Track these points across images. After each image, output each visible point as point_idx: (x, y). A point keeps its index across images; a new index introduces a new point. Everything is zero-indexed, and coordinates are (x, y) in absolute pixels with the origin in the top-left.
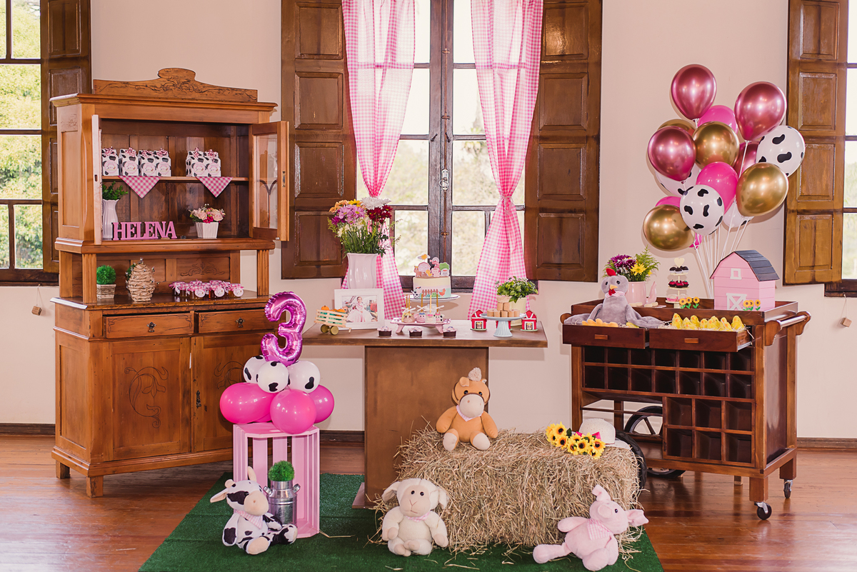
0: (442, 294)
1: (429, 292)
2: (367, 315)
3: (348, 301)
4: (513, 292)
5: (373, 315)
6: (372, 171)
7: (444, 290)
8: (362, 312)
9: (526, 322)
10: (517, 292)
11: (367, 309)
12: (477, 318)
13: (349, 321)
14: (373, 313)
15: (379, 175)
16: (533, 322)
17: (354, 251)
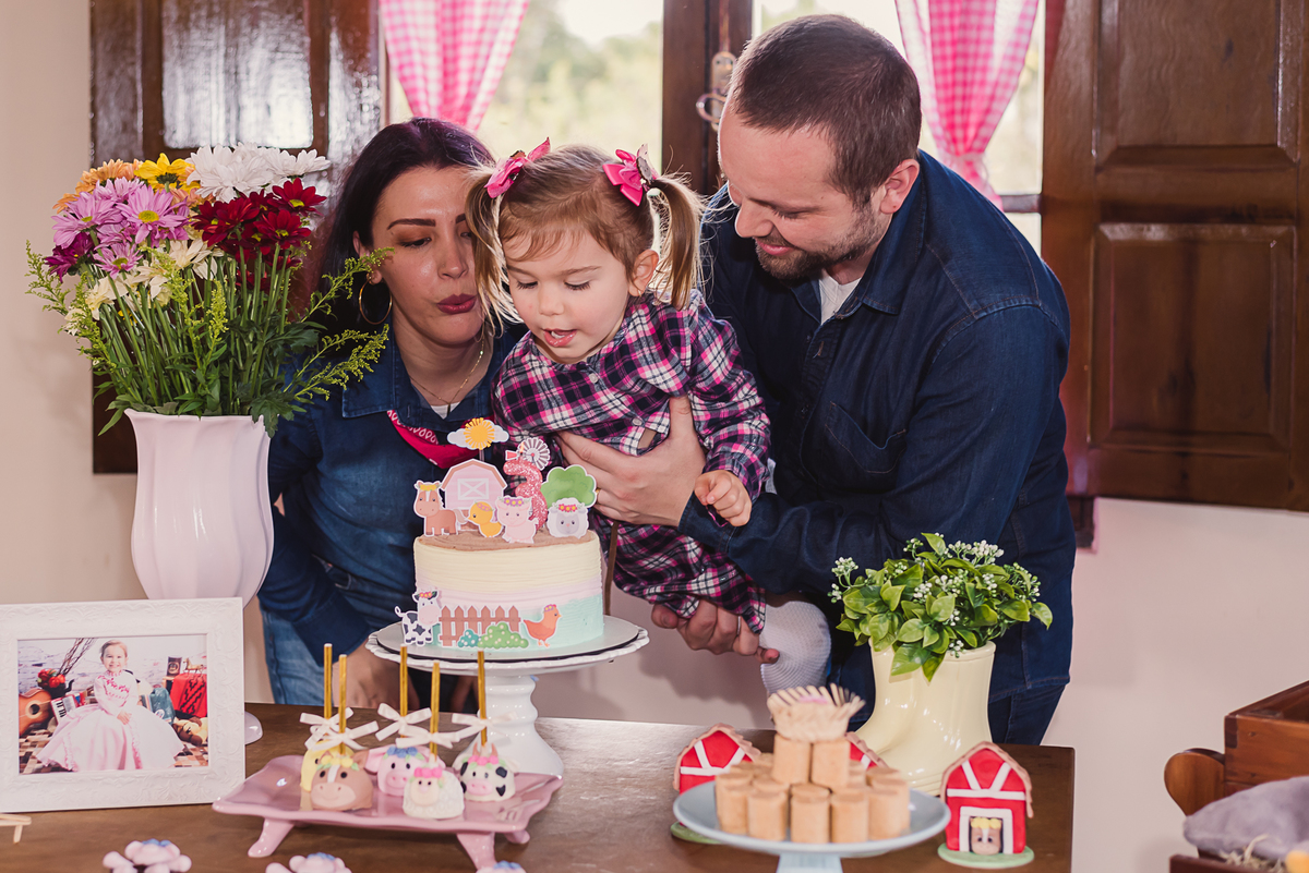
0: (539, 631)
1: (472, 619)
2: (156, 731)
3: (52, 666)
4: (914, 630)
5: (185, 736)
6: (433, 47)
7: (552, 611)
8: (124, 719)
9: (966, 812)
10: (938, 627)
11: (155, 703)
12: (706, 769)
13: (56, 768)
14: (187, 724)
15: (464, 64)
16: (1007, 814)
17: (149, 404)
